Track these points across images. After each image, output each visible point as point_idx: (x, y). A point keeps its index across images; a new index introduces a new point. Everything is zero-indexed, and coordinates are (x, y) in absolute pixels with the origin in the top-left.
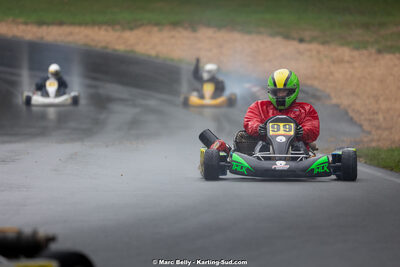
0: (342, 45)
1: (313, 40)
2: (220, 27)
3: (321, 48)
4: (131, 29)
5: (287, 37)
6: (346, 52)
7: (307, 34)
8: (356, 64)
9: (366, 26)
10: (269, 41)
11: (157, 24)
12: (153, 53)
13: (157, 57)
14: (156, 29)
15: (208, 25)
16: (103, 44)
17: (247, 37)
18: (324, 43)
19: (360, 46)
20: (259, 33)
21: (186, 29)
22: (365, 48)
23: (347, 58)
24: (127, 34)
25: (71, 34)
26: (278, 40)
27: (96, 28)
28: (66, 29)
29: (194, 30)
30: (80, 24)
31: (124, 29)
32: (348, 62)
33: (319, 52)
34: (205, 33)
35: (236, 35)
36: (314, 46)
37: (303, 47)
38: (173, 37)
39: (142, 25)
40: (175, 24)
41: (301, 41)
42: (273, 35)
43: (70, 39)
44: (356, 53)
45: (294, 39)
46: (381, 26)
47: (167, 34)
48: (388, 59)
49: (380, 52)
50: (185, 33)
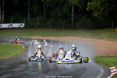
1: (89, 37)
2: (73, 36)
3: (90, 39)
4: (58, 37)
5: (84, 37)
6: (94, 39)
9: (98, 35)
11: (63, 36)
15: (71, 36)
18: (91, 38)
21: (67, 36)
22: (97, 39)
24: (58, 38)
25: (48, 38)
26: (83, 38)
27: (52, 37)
28: (47, 37)
29: (69, 37)
30: (50, 36)
31: (57, 37)
34: (71, 37)
35: (76, 37)
36: (89, 39)
39: (60, 36)
40: (66, 36)
41: (87, 38)
43: (48, 39)
44: (96, 40)
46: (100, 35)
47: (64, 37)
48: (101, 40)
49: (100, 39)
50: (67, 37)
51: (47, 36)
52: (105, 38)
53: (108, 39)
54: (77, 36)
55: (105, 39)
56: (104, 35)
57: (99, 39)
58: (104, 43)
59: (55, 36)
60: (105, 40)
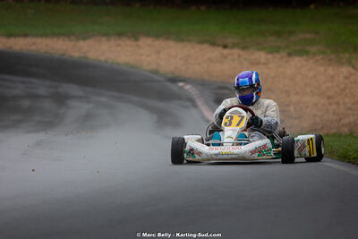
0: (259, 50)
1: (234, 46)
2: (157, 36)
3: (242, 53)
4: (84, 39)
5: (213, 44)
6: (261, 56)
7: (229, 41)
8: (271, 66)
9: (278, 34)
10: (198, 47)
11: (106, 35)
12: (103, 58)
13: (106, 61)
14: (104, 39)
15: (148, 35)
16: (61, 52)
17: (180, 45)
18: (244, 48)
19: (273, 50)
20: (189, 41)
21: (129, 38)
22: (278, 52)
23: (263, 60)
24: (81, 43)
25: (34, 44)
26: (206, 46)
27: (55, 39)
28: (30, 40)
29: (136, 39)
30: (42, 36)
31: (78, 39)
32: (264, 64)
33: (239, 56)
34: (145, 42)
35: (171, 43)
36: (236, 51)
37: (226, 52)
38: (118, 45)
39: (93, 36)
40: (120, 35)
41: (225, 47)
42: (201, 42)
43: (34, 47)
44: (270, 56)
45: (218, 45)
46: (291, 33)
47: (113, 42)
48: (297, 61)
49: (290, 55)
50: (129, 42)
51: (26, 35)
52: (313, 49)
53: (333, 56)
54: (179, 38)
55: (314, 54)
56: (308, 36)
57: (284, 53)
58: (311, 74)
59: (68, 35)
60: (318, 57)
